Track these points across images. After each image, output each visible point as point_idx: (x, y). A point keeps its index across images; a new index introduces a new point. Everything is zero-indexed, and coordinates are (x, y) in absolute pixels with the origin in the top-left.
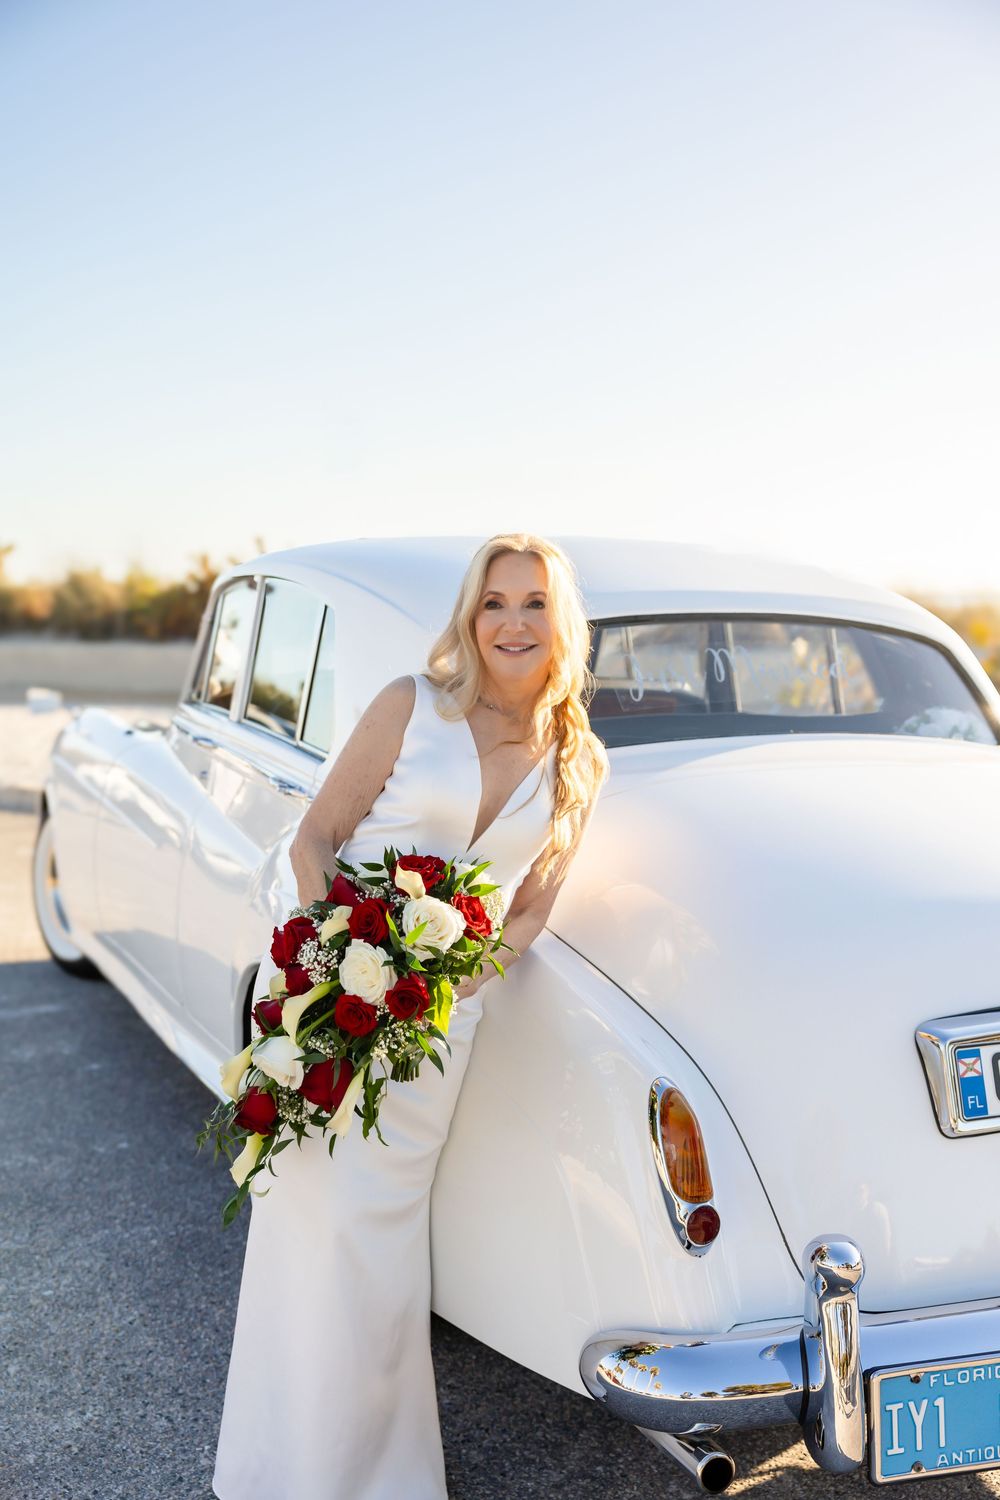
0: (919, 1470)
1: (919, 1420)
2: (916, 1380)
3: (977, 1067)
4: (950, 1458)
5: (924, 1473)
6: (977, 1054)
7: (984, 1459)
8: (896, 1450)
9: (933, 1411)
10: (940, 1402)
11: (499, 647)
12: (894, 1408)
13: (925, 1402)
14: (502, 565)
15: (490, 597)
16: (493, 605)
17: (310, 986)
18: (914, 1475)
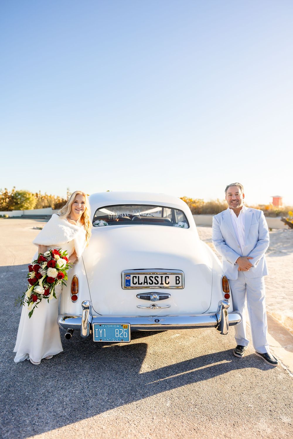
0: (101, 340)
1: (101, 332)
2: (100, 325)
3: (130, 278)
4: (106, 340)
5: (102, 341)
6: (130, 276)
7: (112, 340)
8: (97, 337)
9: (103, 331)
10: (105, 330)
11: (76, 209)
12: (97, 330)
13: (102, 329)
14: (78, 196)
15: (76, 201)
16: (76, 202)
17: (42, 276)
18: (100, 341)
